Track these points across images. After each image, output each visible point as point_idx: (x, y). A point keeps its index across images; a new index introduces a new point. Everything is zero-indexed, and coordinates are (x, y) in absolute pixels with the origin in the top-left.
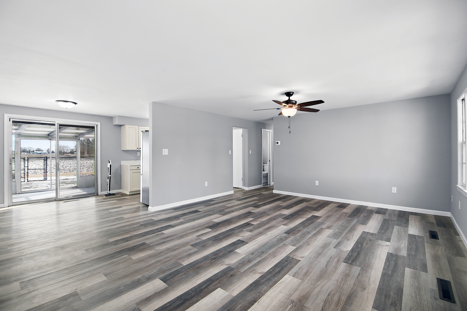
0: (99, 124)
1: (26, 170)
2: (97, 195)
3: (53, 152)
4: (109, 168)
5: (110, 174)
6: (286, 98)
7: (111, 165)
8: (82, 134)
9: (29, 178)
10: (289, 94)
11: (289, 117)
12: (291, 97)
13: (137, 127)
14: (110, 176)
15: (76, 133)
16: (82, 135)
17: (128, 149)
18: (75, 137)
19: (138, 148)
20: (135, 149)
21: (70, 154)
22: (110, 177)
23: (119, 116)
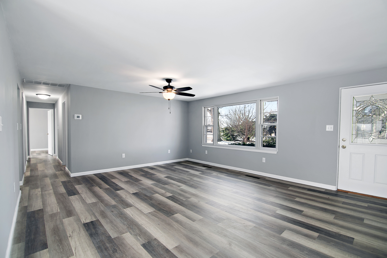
6: (167, 84)
10: (169, 81)
11: (169, 100)
12: (170, 83)
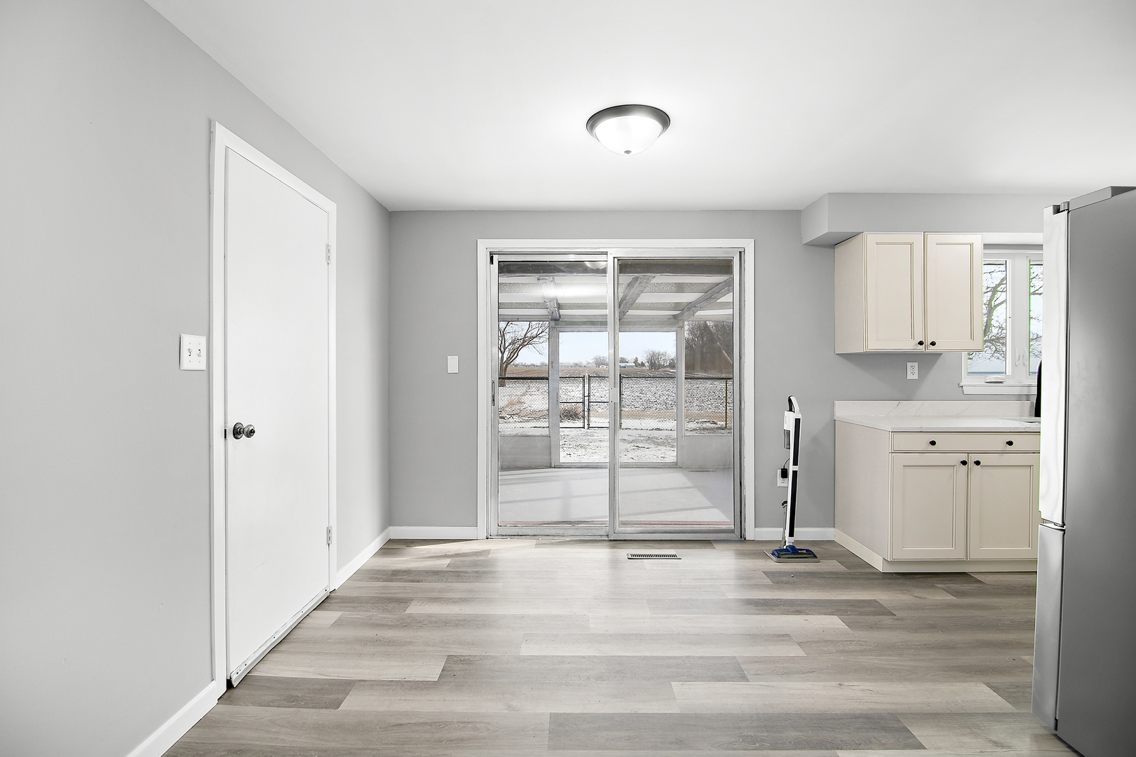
0: (748, 245)
1: (587, 403)
2: (742, 539)
3: (643, 365)
4: (789, 432)
5: (795, 463)
7: (797, 421)
8: (691, 307)
9: (591, 419)
13: (917, 238)
14: (796, 468)
15: (676, 306)
16: (689, 309)
17: (874, 345)
18: (673, 320)
19: (921, 343)
20: (909, 345)
21: (668, 369)
22: (795, 473)
23: (833, 195)
